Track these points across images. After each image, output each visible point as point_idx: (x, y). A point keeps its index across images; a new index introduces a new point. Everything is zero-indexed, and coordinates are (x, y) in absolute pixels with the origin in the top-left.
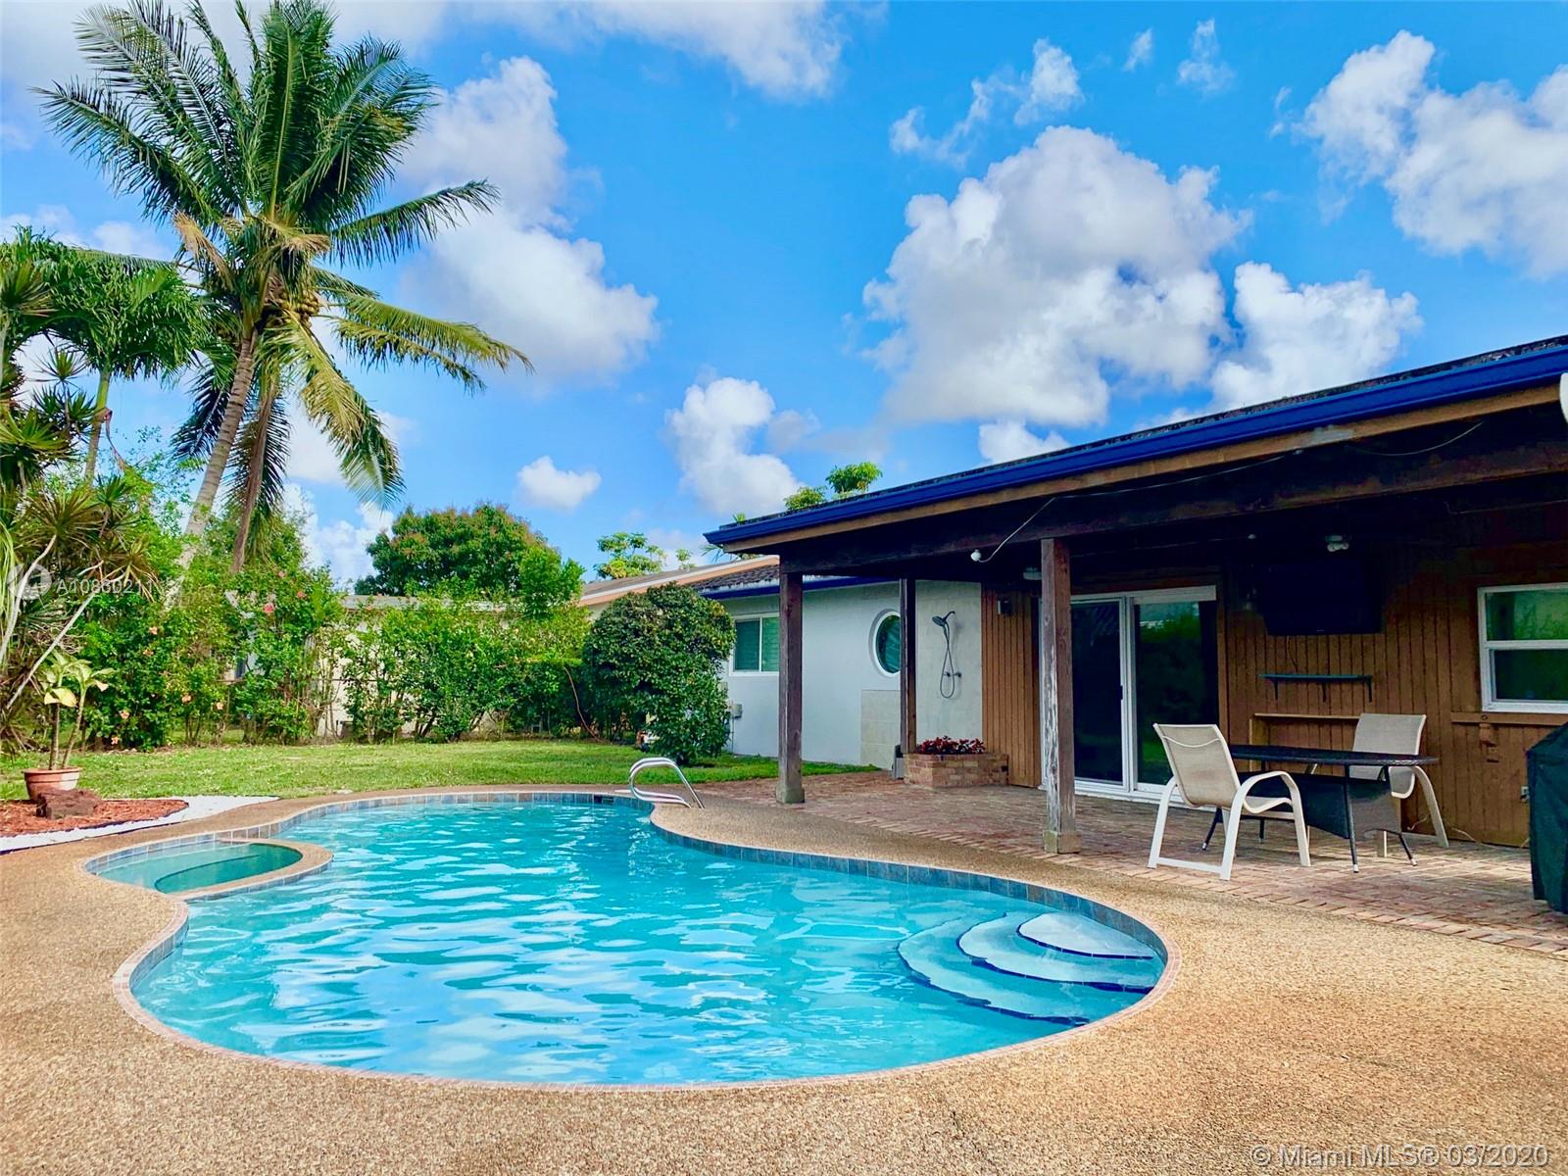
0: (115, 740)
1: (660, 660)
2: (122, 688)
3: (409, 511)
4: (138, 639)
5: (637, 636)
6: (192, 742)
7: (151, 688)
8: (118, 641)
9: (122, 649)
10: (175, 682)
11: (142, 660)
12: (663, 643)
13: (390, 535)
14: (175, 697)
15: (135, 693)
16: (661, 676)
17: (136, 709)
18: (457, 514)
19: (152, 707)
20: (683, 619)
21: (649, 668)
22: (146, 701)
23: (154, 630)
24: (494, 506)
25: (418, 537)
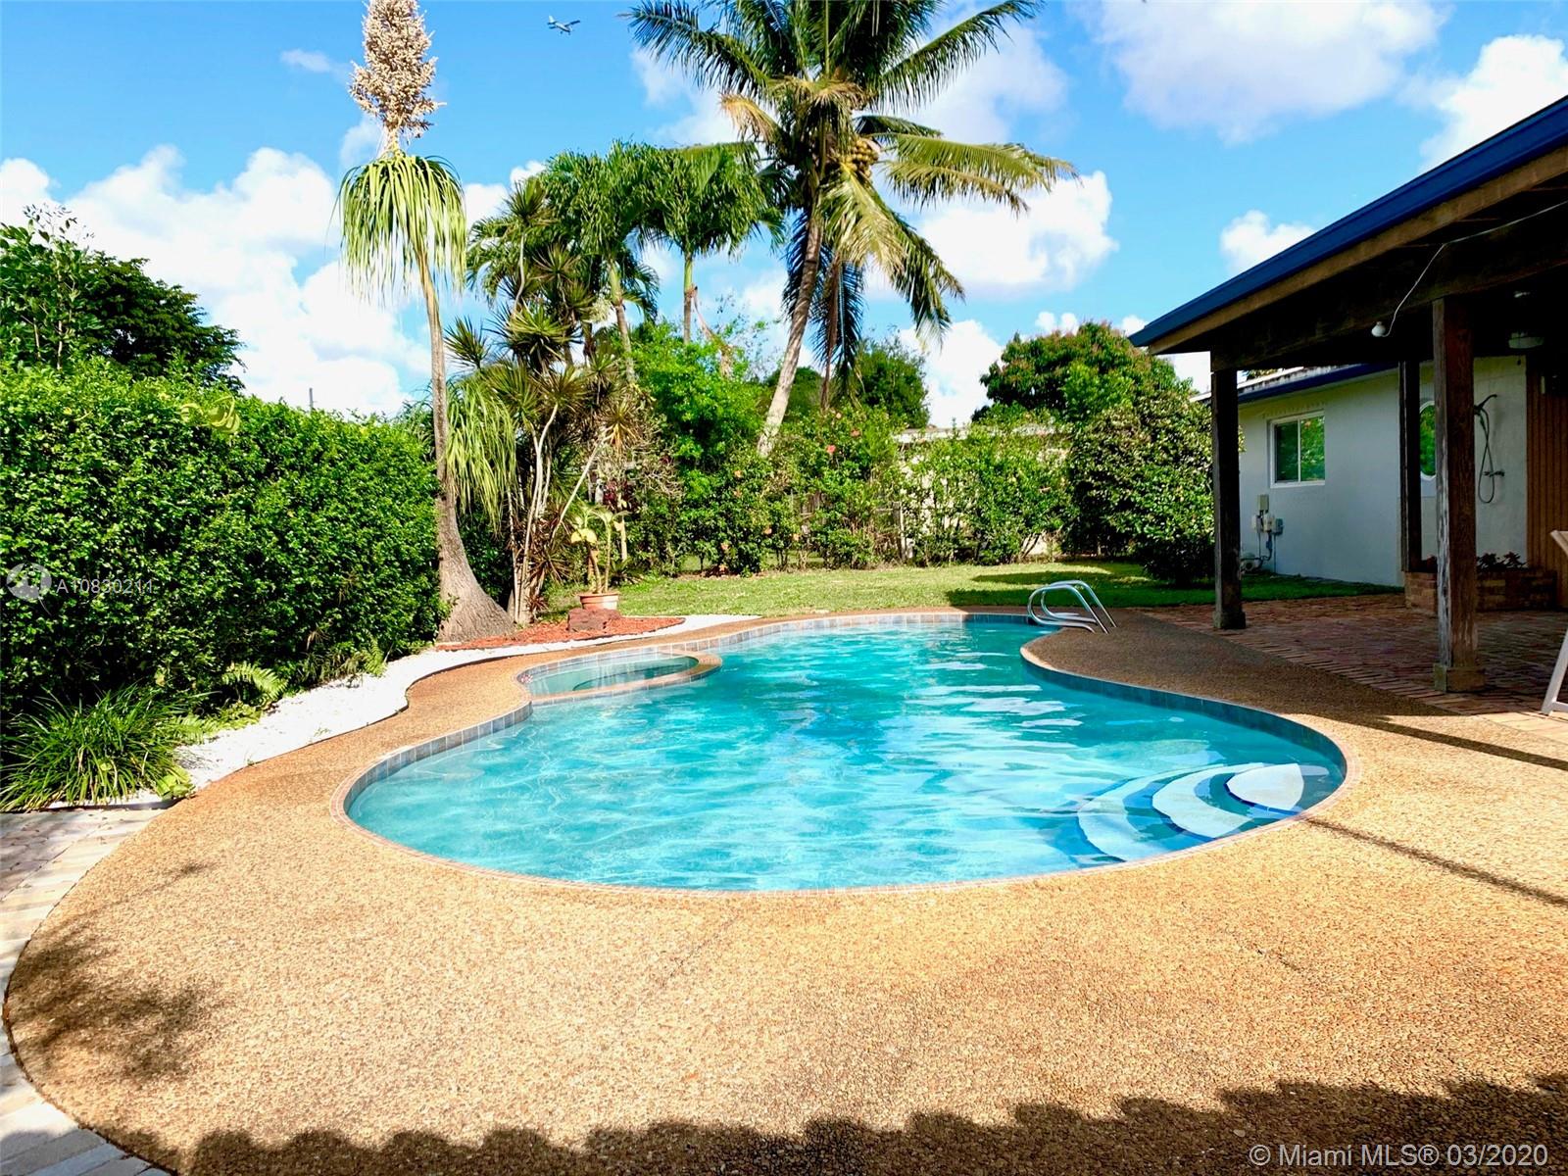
0: (722, 567)
1: (1139, 476)
2: (722, 523)
3: (1017, 339)
4: (728, 484)
5: (1114, 452)
6: (782, 567)
7: (743, 523)
8: (715, 485)
9: (719, 491)
10: (760, 519)
11: (733, 500)
12: (1145, 458)
13: (1001, 364)
14: (759, 529)
15: (732, 529)
16: (1143, 493)
17: (734, 543)
18: (1063, 335)
19: (745, 539)
20: (1168, 431)
21: (1126, 485)
22: (740, 534)
23: (738, 474)
24: (1097, 322)
25: (1023, 364)
